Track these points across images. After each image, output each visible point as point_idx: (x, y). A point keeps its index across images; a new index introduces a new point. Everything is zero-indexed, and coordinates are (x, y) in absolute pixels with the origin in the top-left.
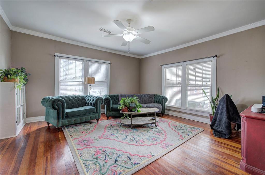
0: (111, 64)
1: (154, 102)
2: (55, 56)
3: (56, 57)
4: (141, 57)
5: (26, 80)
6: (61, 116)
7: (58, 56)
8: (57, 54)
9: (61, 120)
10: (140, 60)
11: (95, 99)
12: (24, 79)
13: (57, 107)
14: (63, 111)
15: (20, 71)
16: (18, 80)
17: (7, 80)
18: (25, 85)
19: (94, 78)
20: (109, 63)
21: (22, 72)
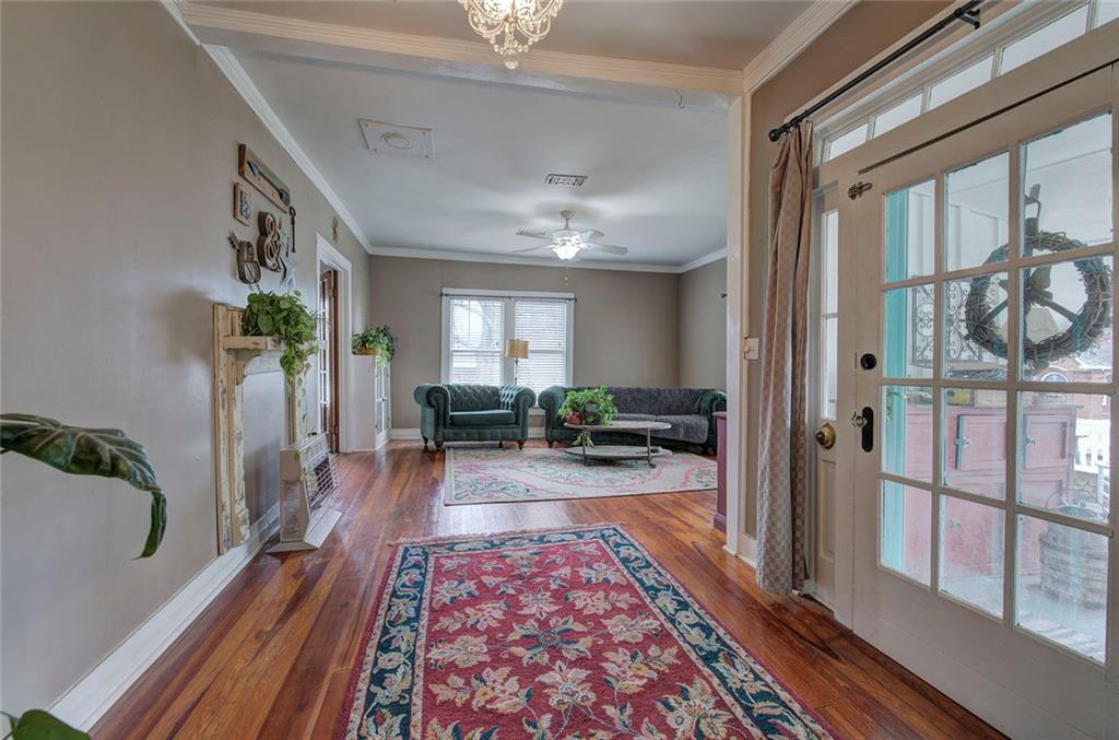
0: (576, 300)
1: (699, 413)
2: (441, 295)
3: (444, 297)
4: (680, 270)
5: (391, 350)
6: (441, 422)
7: (447, 295)
8: (445, 291)
9: (441, 429)
10: (678, 276)
11: (515, 393)
12: (388, 350)
13: (434, 402)
14: (445, 412)
15: (381, 335)
16: (380, 351)
17: (364, 351)
18: (389, 360)
19: (526, 344)
20: (570, 299)
21: (385, 335)
